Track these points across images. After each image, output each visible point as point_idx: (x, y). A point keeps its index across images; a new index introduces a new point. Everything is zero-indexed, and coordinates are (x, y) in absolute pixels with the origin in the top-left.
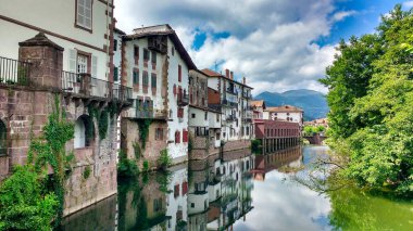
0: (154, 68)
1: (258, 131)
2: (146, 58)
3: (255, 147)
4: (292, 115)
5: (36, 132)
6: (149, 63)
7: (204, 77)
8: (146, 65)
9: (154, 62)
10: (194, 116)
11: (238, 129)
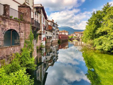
0: (38, 18)
1: (59, 38)
2: (36, 15)
3: (59, 42)
4: (66, 33)
5: (26, 37)
6: (37, 16)
7: (48, 21)
8: (36, 17)
9: (38, 16)
10: (46, 33)
11: (55, 37)
